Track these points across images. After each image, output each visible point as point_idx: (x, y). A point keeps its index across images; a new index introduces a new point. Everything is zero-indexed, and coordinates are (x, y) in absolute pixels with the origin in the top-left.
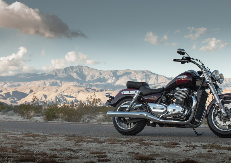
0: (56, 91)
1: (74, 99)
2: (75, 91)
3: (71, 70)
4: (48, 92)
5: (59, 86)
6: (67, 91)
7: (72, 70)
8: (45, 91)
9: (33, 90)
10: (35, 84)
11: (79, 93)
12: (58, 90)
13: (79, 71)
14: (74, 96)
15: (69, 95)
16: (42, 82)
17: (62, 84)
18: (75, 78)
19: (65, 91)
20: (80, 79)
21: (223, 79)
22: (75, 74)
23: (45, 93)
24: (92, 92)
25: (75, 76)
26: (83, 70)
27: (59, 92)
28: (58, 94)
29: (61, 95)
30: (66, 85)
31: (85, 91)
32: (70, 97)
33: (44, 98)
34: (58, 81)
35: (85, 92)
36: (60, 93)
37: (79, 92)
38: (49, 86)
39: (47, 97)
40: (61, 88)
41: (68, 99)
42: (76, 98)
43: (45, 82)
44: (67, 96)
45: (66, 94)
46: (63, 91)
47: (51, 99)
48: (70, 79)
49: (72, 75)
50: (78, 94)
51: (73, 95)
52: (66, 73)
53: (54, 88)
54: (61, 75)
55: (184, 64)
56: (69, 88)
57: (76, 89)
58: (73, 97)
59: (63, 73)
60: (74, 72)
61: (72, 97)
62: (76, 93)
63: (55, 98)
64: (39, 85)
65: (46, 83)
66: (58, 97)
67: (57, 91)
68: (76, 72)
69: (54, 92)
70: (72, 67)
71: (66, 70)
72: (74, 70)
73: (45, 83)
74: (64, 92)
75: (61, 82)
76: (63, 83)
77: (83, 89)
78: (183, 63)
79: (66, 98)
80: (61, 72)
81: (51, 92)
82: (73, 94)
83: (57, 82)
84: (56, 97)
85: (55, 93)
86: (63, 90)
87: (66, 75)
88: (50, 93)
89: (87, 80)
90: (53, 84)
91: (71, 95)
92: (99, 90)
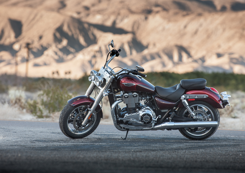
0: (59, 5)
2: (133, 8)
4: (28, 10)
6: (103, 5)
11: (151, 17)
12: (68, 3)
14: (129, 29)
15: (109, 23)
19: (93, 5)
23: (17, 13)
24: (200, 10)
27: (71, 11)
28: (68, 19)
29: (80, 22)
31: (174, 9)
32: (115, 30)
33: (13, 35)
35: (172, 12)
36: (75, 15)
37: (150, 12)
39: (24, 28)
44: (103, 28)
45: (97, 19)
46: (87, 8)
47: (41, 38)
50: (146, 18)
51: (125, 23)
58: (125, 32)
61: (121, 32)
62: (136, 17)
63: (55, 35)
66: (65, 28)
67: (63, 4)
69: (53, 10)
74: (92, 9)
79: (98, 34)
81: (40, 8)
82: (126, 21)
84: (60, 30)
85: (54, 14)
86: (86, 3)
88: (36, 15)
91: (120, 25)
92: (228, 6)
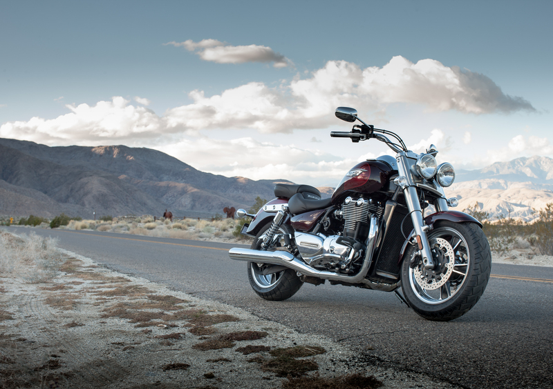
1: (527, 208)
2: (528, 197)
3: (521, 164)
4: (486, 198)
5: (503, 189)
6: (516, 196)
7: (524, 164)
8: (480, 196)
9: (462, 196)
10: (464, 186)
11: (536, 200)
12: (501, 195)
13: (534, 165)
15: (518, 203)
16: (476, 182)
17: (507, 186)
18: (529, 175)
20: (535, 177)
21: (454, 175)
22: (528, 169)
23: (480, 200)
25: (528, 172)
26: (542, 162)
27: (503, 199)
28: (502, 202)
29: (507, 203)
30: (514, 187)
31: (545, 197)
32: (521, 205)
33: (480, 208)
34: (501, 181)
36: (505, 200)
37: (535, 198)
38: (486, 189)
39: (484, 206)
40: (506, 192)
41: (517, 209)
42: (530, 207)
43: (480, 183)
44: (516, 205)
45: (514, 201)
47: (491, 209)
48: (520, 177)
49: (523, 171)
50: (534, 201)
51: (525, 203)
52: (514, 169)
53: (495, 193)
54: (505, 171)
55: (357, 141)
56: (519, 191)
57: (530, 193)
58: (526, 206)
59: (509, 168)
60: (526, 167)
61: (524, 206)
62: (529, 200)
63: (496, 208)
64: (472, 187)
65: (482, 184)
66: (501, 205)
67: (499, 196)
68: (530, 166)
69: (494, 198)
70: (523, 159)
71: (513, 163)
72: (527, 162)
73: (480, 185)
74: (511, 197)
75: (506, 183)
76: (508, 184)
77: (541, 192)
78: (356, 139)
79: (514, 207)
80: (506, 167)
81: (490, 198)
82: (525, 201)
83: (499, 183)
84: (498, 206)
85: (496, 200)
86: (509, 195)
87: (514, 172)
88: (489, 200)
89: (547, 178)
90: (493, 186)
91: (523, 203)
